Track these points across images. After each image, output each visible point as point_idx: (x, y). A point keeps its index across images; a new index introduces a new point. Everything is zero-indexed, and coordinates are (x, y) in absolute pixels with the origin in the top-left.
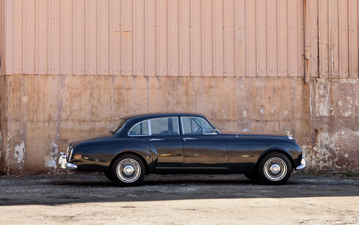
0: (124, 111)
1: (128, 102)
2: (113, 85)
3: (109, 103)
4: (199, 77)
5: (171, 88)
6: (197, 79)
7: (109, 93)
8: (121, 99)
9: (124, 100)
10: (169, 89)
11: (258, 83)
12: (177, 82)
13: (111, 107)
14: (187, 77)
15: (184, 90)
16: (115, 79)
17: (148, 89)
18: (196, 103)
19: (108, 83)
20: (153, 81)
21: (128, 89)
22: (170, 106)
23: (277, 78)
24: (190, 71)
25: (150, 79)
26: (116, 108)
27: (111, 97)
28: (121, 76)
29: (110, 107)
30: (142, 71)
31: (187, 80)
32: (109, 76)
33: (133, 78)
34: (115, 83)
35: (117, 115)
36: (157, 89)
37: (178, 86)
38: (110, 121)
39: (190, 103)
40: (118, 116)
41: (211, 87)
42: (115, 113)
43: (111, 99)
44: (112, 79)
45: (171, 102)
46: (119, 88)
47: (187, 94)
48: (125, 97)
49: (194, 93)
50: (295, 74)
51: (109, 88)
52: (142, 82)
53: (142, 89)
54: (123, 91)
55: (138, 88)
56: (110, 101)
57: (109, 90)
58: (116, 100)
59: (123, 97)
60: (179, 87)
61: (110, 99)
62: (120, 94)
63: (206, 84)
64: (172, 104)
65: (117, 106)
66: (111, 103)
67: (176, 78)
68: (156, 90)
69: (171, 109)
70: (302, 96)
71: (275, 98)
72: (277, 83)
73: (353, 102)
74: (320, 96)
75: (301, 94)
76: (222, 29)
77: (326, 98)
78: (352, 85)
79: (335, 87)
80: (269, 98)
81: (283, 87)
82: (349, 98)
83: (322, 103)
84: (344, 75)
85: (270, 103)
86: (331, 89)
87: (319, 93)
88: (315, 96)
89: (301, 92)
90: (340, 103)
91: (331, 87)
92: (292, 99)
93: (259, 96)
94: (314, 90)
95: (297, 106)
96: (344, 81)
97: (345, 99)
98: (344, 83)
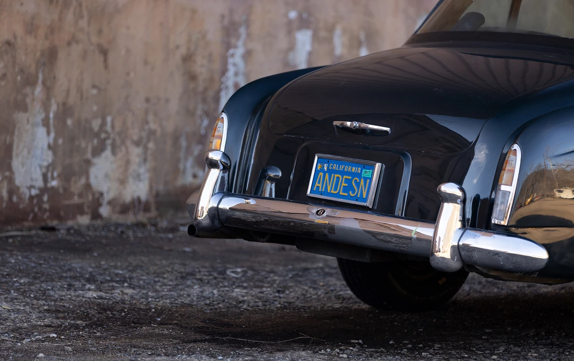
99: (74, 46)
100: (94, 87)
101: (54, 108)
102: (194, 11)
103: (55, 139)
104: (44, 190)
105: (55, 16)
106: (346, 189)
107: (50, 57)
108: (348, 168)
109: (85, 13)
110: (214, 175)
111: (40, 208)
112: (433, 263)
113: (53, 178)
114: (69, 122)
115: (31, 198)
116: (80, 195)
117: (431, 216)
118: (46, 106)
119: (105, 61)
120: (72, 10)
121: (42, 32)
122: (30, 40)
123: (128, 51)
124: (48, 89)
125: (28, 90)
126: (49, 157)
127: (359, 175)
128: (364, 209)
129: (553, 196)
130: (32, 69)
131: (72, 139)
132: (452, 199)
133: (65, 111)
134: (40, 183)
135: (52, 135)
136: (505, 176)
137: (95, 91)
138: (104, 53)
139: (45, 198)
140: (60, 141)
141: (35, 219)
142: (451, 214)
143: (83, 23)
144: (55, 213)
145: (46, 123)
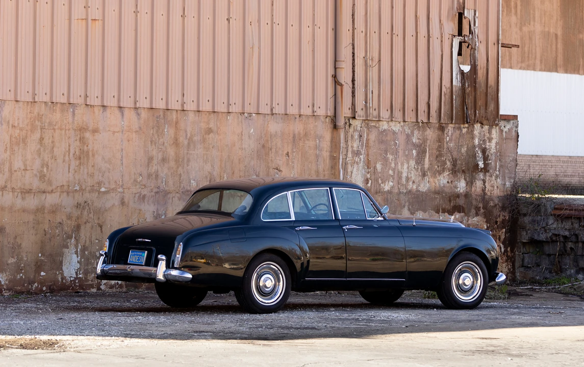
0: (88, 173)
1: (93, 155)
2: (73, 122)
3: (67, 158)
4: (193, 112)
5: (155, 131)
6: (191, 116)
7: (67, 138)
8: (83, 151)
9: (89, 152)
10: (152, 132)
11: (274, 127)
12: (163, 121)
13: (69, 165)
14: (177, 110)
15: (173, 136)
16: (76, 112)
17: (123, 131)
18: (189, 160)
19: (66, 119)
20: (130, 115)
21: (95, 131)
22: (152, 166)
23: (298, 117)
24: (183, 100)
25: (126, 112)
26: (76, 168)
27: (69, 146)
28: (84, 106)
29: (67, 165)
30: (116, 97)
31: (177, 118)
32: (68, 105)
33: (102, 109)
34: (76, 118)
35: (77, 182)
36: (136, 132)
37: (165, 126)
38: (68, 193)
39: (181, 160)
40: (79, 183)
41: (209, 131)
42: (74, 178)
43: (69, 150)
44: (71, 110)
45: (154, 158)
46: (82, 129)
47: (176, 143)
48: (90, 147)
49: (186, 142)
50: (321, 112)
51: (67, 128)
52: (113, 117)
53: (114, 133)
54: (88, 135)
55: (109, 130)
56: (67, 154)
57: (67, 131)
58: (77, 153)
59: (87, 146)
60: (166, 130)
61: (67, 149)
62: (82, 140)
63: (203, 125)
64: (155, 162)
65: (77, 163)
66: (69, 157)
67: (161, 113)
68: (134, 134)
69: (153, 171)
70: (331, 152)
71: (294, 154)
72: (298, 127)
73: (396, 164)
74: (353, 152)
75: (329, 149)
76: (226, 22)
77: (362, 157)
78: (394, 133)
79: (373, 137)
80: (288, 154)
81: (306, 135)
82: (390, 157)
83: (355, 166)
84: (385, 114)
85: (288, 164)
86: (368, 140)
87: (352, 147)
88: (347, 151)
89: (329, 144)
90: (379, 167)
91: (368, 135)
92: (317, 156)
93: (274, 150)
94: (346, 141)
95: (324, 171)
96: (384, 126)
97: (386, 160)
98: (385, 130)
99: (88, 224)
100: (97, 239)
101: (80, 247)
102: (140, 210)
103: (81, 259)
104: (76, 278)
105: (79, 213)
106: (138, 260)
107: (78, 228)
108: (139, 254)
109: (92, 211)
110: (102, 258)
111: (75, 285)
112: (157, 280)
113: (80, 274)
114: (86, 253)
115: (71, 281)
116: (92, 281)
117: (156, 265)
118: (76, 247)
119: (101, 230)
120: (86, 210)
121: (74, 219)
122: (69, 222)
123: (111, 225)
124: (77, 240)
125: (69, 240)
126: (78, 266)
127: (141, 255)
128: (142, 265)
130: (70, 233)
131: (88, 259)
132: (163, 260)
133: (84, 248)
134: (75, 276)
135: (79, 257)
136: (178, 252)
137: (97, 241)
138: (101, 227)
139: (77, 281)
140: (83, 260)
141: (72, 289)
143: (91, 215)
144: (81, 287)
145: (76, 253)
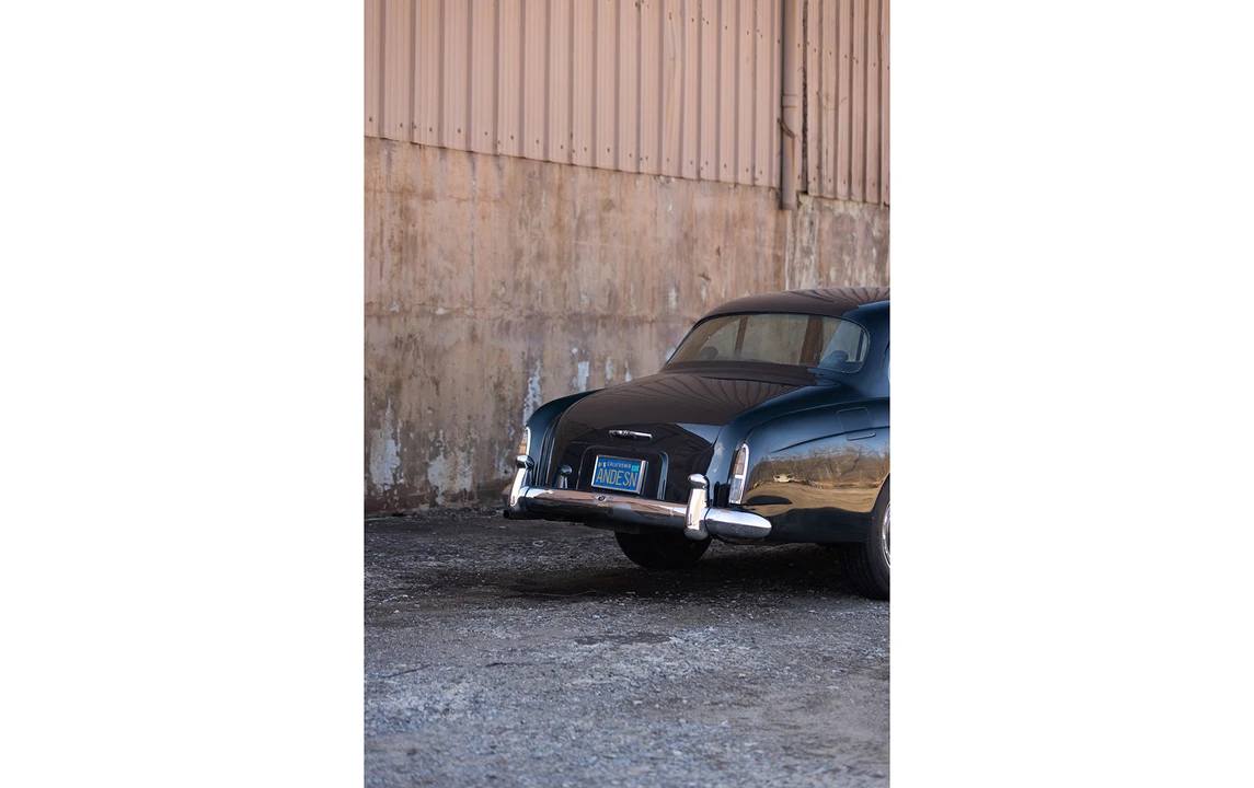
0: (414, 280)
1: (424, 244)
2: (389, 177)
3: (377, 249)
4: (585, 169)
5: (526, 202)
6: (582, 175)
7: (377, 209)
8: (407, 236)
9: (416, 238)
10: (521, 203)
11: (702, 203)
12: (538, 183)
13: (382, 263)
14: (560, 164)
15: (554, 211)
16: (394, 156)
17: (473, 199)
18: (578, 258)
19: (376, 169)
20: (485, 167)
21: (428, 196)
22: (522, 267)
23: (732, 186)
24: (570, 145)
25: (479, 161)
26: (394, 268)
27: (382, 224)
28: (408, 144)
29: (378, 262)
30: (462, 131)
31: (561, 178)
32: (379, 141)
33: (438, 152)
34: (393, 170)
35: (396, 296)
36: (495, 201)
37: (542, 193)
38: (379, 318)
39: (566, 257)
40: (399, 299)
41: (608, 205)
42: (391, 288)
43: (382, 231)
44: (386, 153)
45: (525, 253)
46: (405, 192)
47: (559, 225)
48: (419, 227)
49: (574, 224)
50: (763, 181)
51: (377, 188)
52: (457, 168)
53: (459, 201)
54: (414, 203)
55: (451, 197)
56: (379, 240)
57: (378, 195)
58: (396, 239)
59: (414, 225)
60: (543, 201)
61: (379, 231)
62: (405, 213)
63: (600, 195)
64: (526, 259)
65: (396, 258)
66: (382, 248)
67: (536, 168)
68: (492, 204)
69: (523, 276)
70: (775, 248)
71: (727, 250)
72: (731, 204)
73: (853, 270)
74: (802, 249)
75: (772, 244)
76: (635, 8)
77: (812, 257)
78: (852, 220)
79: (826, 226)
80: (718, 251)
81: (743, 218)
82: (846, 258)
83: (805, 272)
84: (842, 190)
85: (718, 268)
86: (820, 230)
87: (801, 241)
88: (795, 248)
89: (772, 234)
90: (833, 274)
91: (820, 223)
92: (757, 255)
93: (700, 242)
94: (794, 232)
95: (765, 280)
96: (840, 208)
97: (841, 262)
98: (840, 215)
99: (414, 378)
100: (429, 408)
101: (400, 425)
102: (502, 350)
103: (402, 449)
104: (394, 486)
105: (400, 357)
106: (620, 481)
107: (397, 387)
108: (621, 465)
109: (421, 354)
110: (522, 472)
111: (392, 499)
112: (687, 534)
113: (401, 478)
114: (412, 435)
115: (385, 492)
116: (421, 489)
117: (684, 499)
118: (394, 424)
119: (437, 389)
120: (411, 352)
121: (390, 369)
122: (381, 376)
123: (454, 381)
124: (395, 411)
125: (381, 413)
126: (397, 461)
127: (630, 470)
128: (634, 495)
129: (773, 481)
130: (383, 398)
131: (414, 448)
132: (699, 486)
133: (409, 427)
134: (391, 481)
135: (400, 445)
136: (738, 468)
137: (430, 412)
138: (437, 383)
139: (395, 492)
140: (405, 450)
141: (387, 508)
142: (698, 497)
143: (420, 362)
144: (403, 503)
145: (394, 436)
